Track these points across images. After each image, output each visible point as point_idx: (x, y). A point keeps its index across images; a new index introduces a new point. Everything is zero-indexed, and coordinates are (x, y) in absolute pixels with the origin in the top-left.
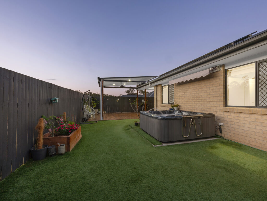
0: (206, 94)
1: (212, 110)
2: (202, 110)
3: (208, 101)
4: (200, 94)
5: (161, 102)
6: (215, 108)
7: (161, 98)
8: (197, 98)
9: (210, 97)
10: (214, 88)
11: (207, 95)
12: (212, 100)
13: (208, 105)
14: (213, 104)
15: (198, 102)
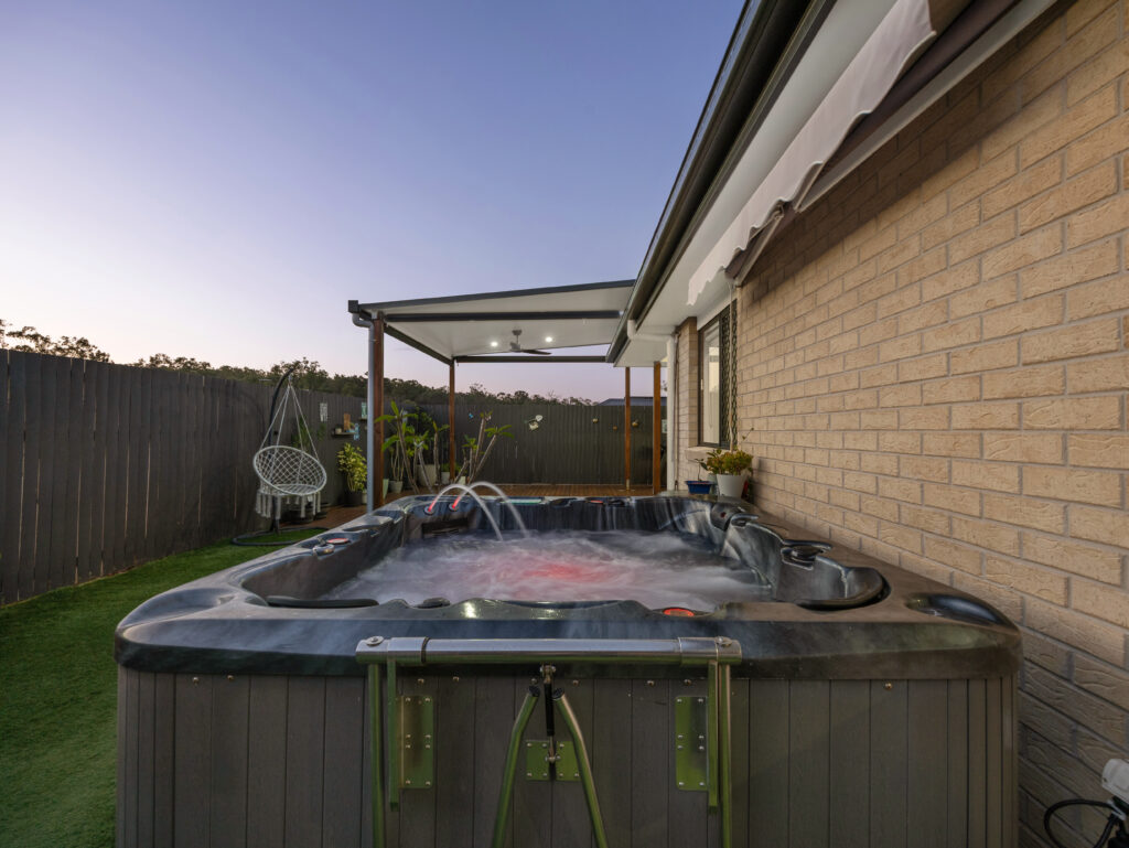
0: (942, 344)
1: (1008, 538)
2: (907, 517)
3: (961, 418)
4: (890, 351)
5: (695, 434)
6: (1049, 518)
7: (695, 410)
8: (862, 395)
9: (978, 376)
10: (1037, 245)
11: (949, 354)
12: (1005, 414)
13: (963, 473)
14: (1021, 466)
15: (871, 436)
